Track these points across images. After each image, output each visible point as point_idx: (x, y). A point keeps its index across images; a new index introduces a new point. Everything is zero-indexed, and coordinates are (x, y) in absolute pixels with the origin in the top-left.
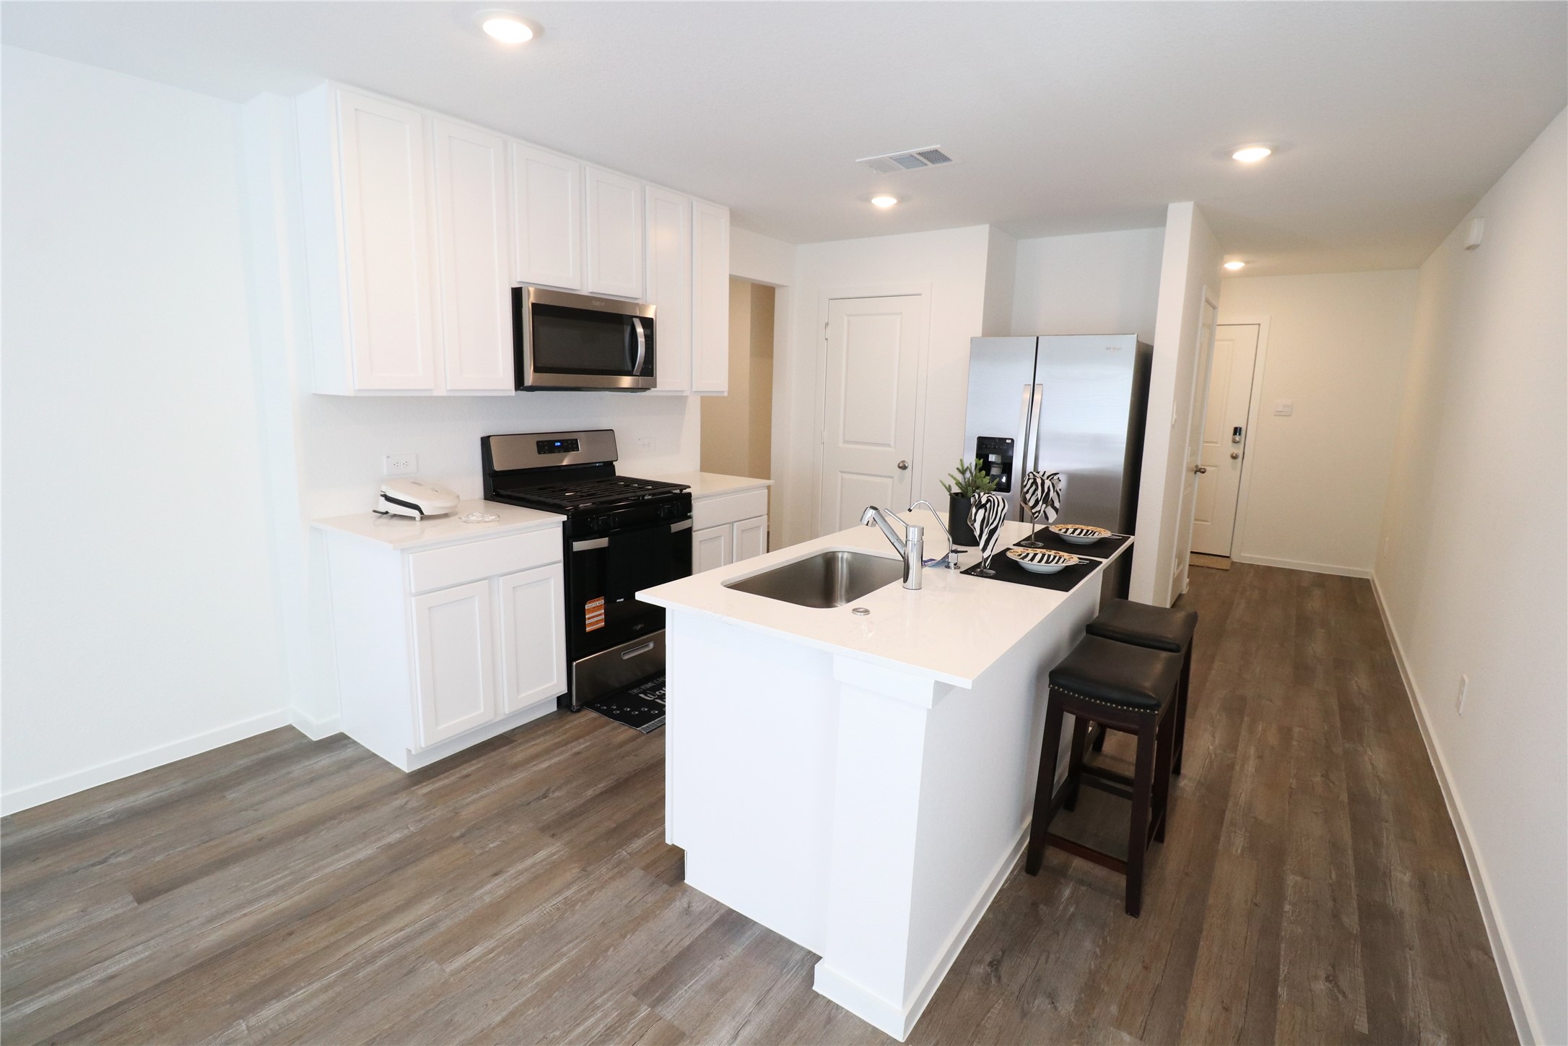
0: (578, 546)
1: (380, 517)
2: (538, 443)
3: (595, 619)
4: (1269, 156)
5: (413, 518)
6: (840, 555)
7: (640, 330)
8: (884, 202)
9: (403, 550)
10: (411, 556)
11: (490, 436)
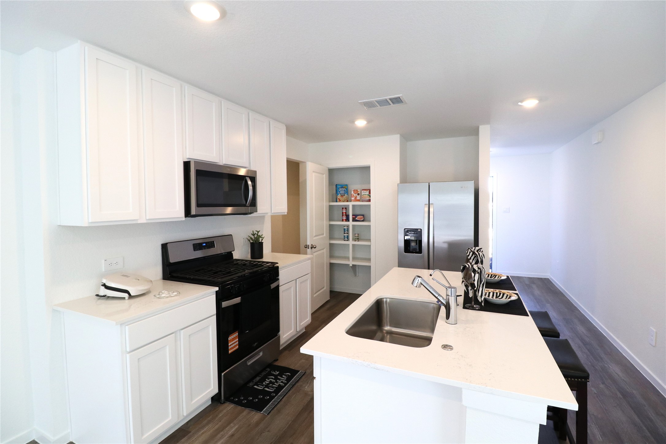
0: (225, 304)
1: (99, 299)
2: (194, 245)
3: (234, 345)
4: (538, 103)
5: (124, 298)
6: (385, 300)
7: (250, 183)
8: (361, 123)
9: (121, 324)
10: (127, 327)
11: (167, 244)
